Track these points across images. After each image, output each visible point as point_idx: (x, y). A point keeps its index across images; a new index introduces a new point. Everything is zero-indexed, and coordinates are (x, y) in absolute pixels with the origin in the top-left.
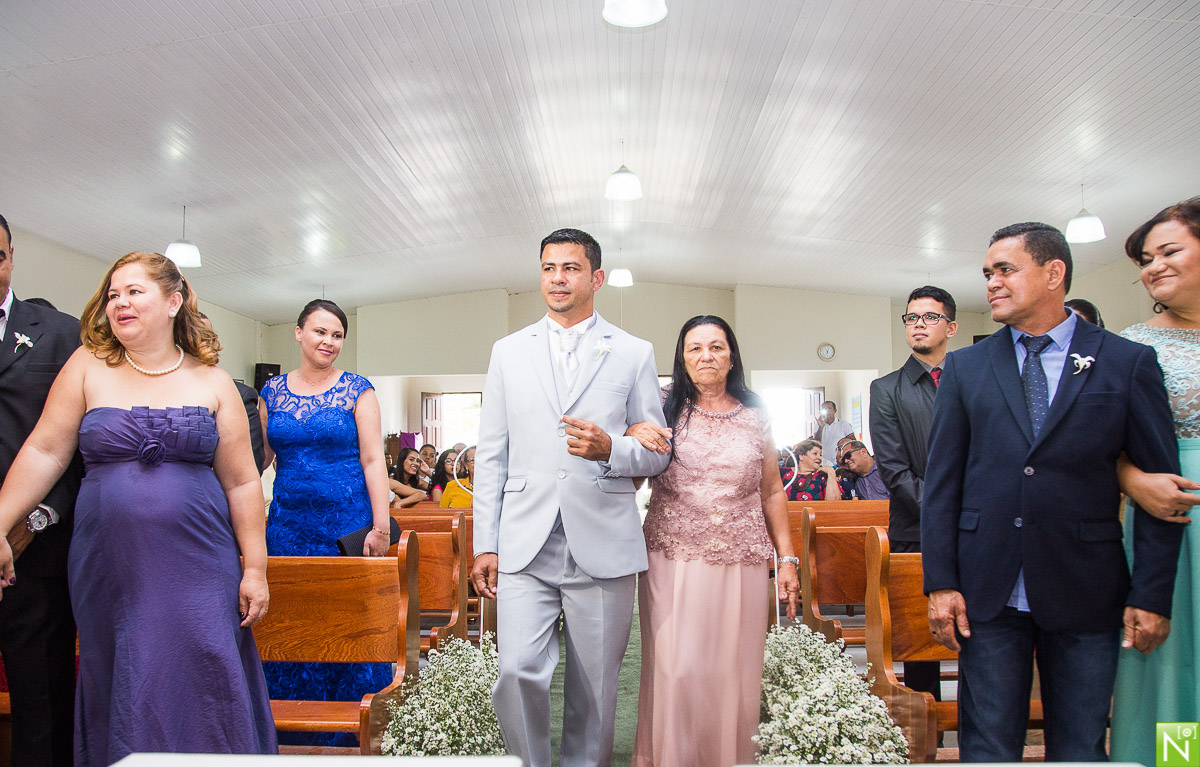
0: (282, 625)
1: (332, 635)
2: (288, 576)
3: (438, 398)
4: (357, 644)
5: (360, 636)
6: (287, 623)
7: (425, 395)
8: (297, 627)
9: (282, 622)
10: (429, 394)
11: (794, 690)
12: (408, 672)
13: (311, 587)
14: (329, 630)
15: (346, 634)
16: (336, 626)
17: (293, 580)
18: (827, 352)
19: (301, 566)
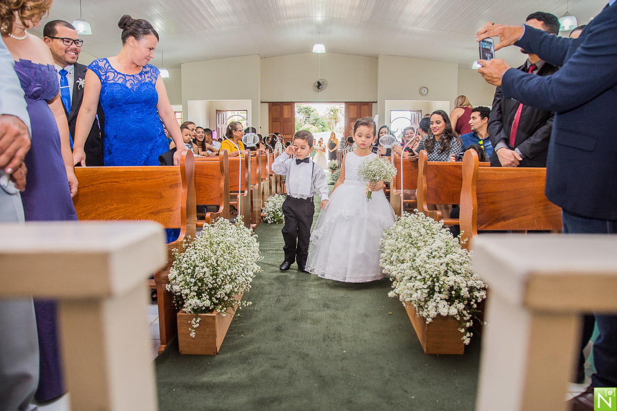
0: (112, 207)
1: (143, 212)
2: (115, 178)
3: (225, 113)
4: (157, 218)
5: (159, 213)
6: (115, 206)
7: (218, 111)
8: (121, 208)
9: (112, 205)
10: (220, 111)
11: (418, 245)
12: (187, 234)
13: (130, 184)
14: (140, 210)
15: (151, 211)
16: (145, 207)
17: (118, 180)
18: (424, 91)
19: (123, 172)
